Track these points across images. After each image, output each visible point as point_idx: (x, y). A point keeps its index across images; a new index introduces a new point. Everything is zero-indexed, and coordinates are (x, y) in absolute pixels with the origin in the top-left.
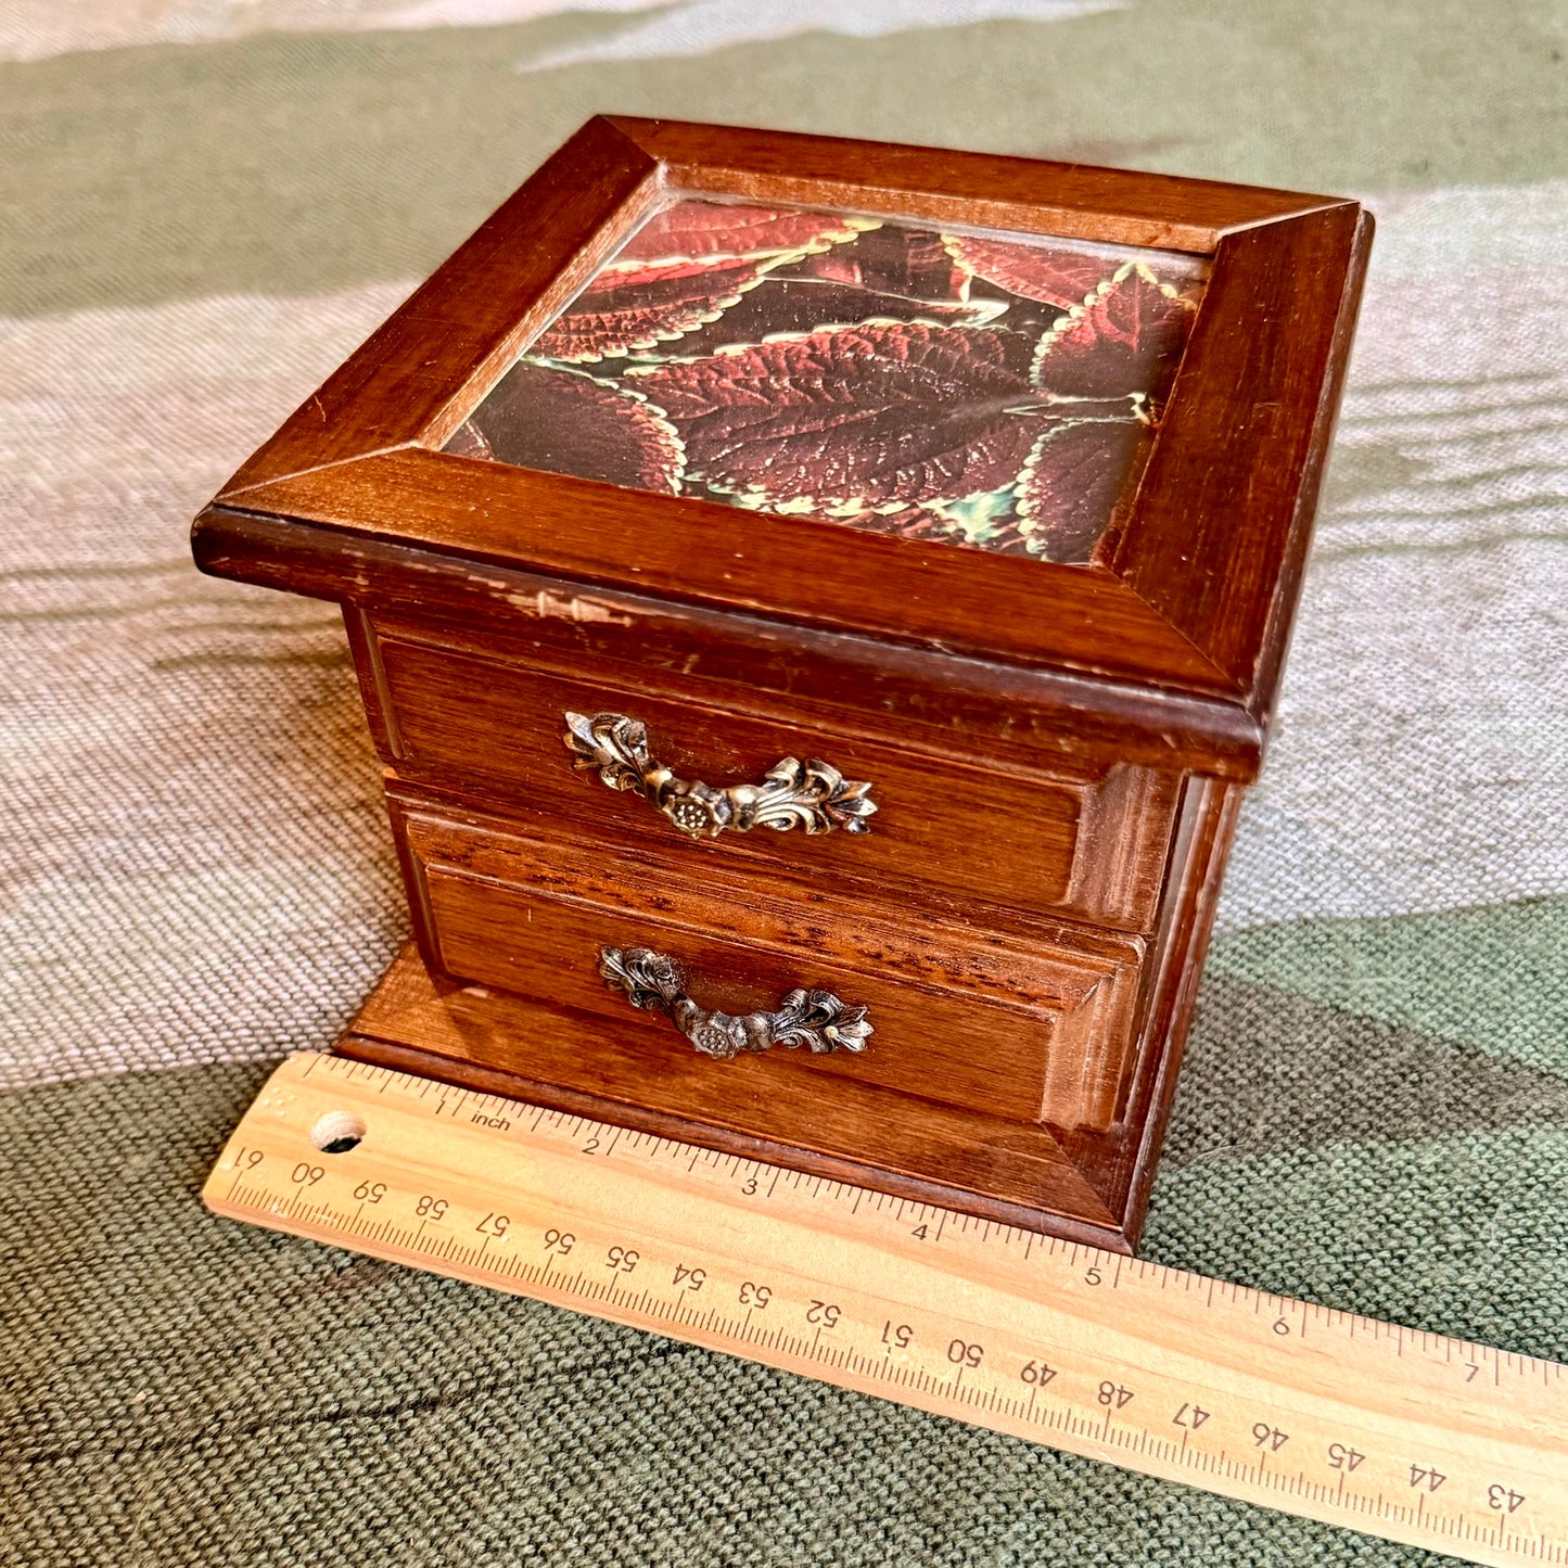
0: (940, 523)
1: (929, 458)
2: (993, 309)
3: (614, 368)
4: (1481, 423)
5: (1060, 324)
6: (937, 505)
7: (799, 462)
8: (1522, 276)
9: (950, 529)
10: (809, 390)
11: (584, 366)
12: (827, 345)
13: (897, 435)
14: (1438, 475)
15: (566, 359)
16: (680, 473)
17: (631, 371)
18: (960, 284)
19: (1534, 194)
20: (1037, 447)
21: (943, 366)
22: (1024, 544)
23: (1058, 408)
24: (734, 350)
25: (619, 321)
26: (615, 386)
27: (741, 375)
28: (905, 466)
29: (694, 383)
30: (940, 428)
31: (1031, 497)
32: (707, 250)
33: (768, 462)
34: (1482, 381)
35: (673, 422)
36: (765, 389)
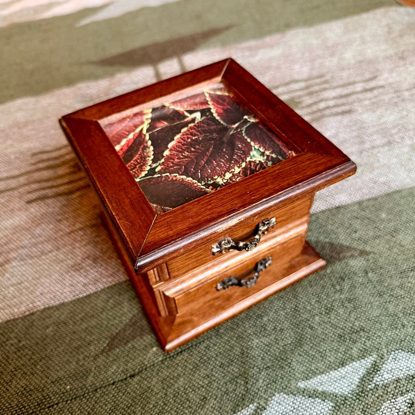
0: (255, 162)
1: (234, 151)
2: (198, 115)
3: (152, 171)
5: (213, 111)
6: (248, 159)
7: (215, 167)
9: (258, 162)
10: (193, 152)
11: (146, 175)
12: (182, 141)
13: (223, 150)
15: (140, 176)
16: (199, 184)
17: (157, 170)
18: (184, 113)
20: (246, 137)
21: (211, 132)
22: (272, 157)
23: (237, 128)
24: (167, 153)
25: (137, 161)
26: (159, 175)
27: (177, 157)
28: (233, 156)
29: (171, 164)
30: (227, 144)
31: (260, 147)
32: (128, 135)
33: (209, 171)
34: (309, 80)
35: (181, 175)
36: (186, 157)
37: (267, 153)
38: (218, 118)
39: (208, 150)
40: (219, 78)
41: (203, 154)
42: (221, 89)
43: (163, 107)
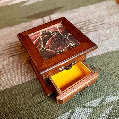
2: (55, 33)
3: (43, 49)
4: (86, 24)
5: (59, 32)
6: (69, 45)
7: (60, 48)
8: (87, 13)
9: (71, 46)
10: (54, 43)
11: (41, 50)
12: (51, 40)
13: (62, 43)
14: (84, 29)
16: (56, 52)
18: (51, 33)
19: (86, 7)
20: (68, 39)
21: (59, 38)
23: (66, 36)
24: (47, 44)
25: (39, 46)
26: (45, 50)
27: (50, 45)
28: (65, 44)
29: (48, 47)
30: (63, 41)
31: (72, 42)
33: (58, 48)
34: (85, 21)
35: (51, 50)
36: (52, 45)
37: (74, 43)
38: (60, 34)
39: (58, 43)
40: (61, 23)
41: (57, 44)
42: (61, 26)
43: (46, 31)
